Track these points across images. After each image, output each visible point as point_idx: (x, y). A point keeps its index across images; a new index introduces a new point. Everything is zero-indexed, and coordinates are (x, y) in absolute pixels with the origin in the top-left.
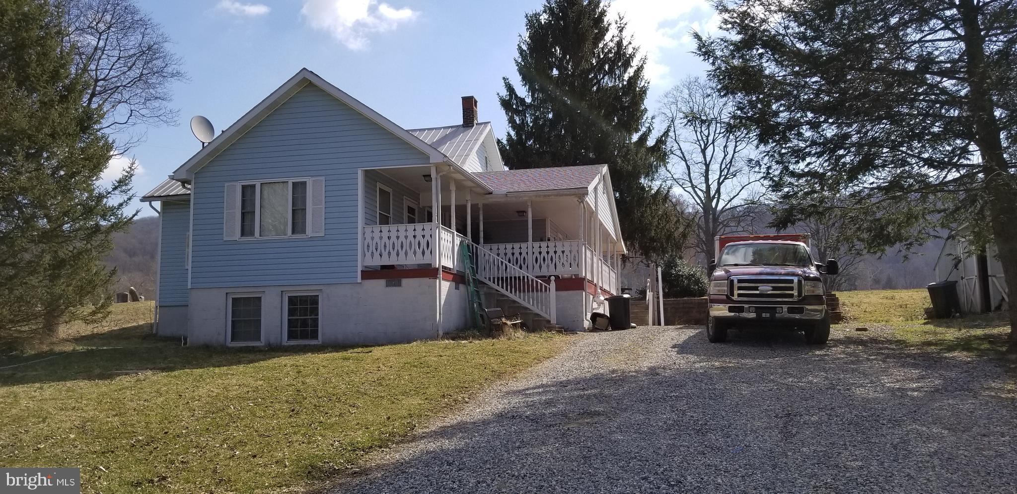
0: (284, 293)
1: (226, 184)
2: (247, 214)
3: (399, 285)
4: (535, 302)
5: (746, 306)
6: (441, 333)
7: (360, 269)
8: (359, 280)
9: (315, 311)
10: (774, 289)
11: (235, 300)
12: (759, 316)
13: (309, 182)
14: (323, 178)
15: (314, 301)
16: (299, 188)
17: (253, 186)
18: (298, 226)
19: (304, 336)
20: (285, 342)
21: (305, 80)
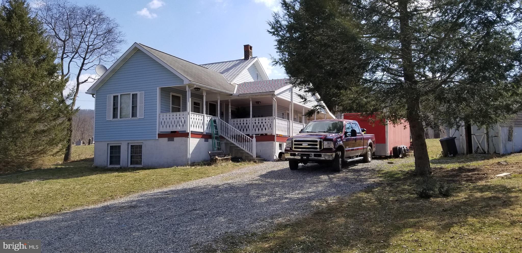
0: (129, 144)
1: (108, 95)
2: (115, 109)
3: (173, 140)
4: (247, 147)
5: (297, 153)
6: (189, 163)
7: (157, 133)
8: (157, 138)
9: (141, 152)
10: (309, 145)
11: (112, 147)
12: (302, 158)
13: (138, 93)
14: (144, 92)
15: (140, 147)
16: (135, 96)
17: (117, 96)
18: (134, 114)
19: (137, 163)
20: (130, 166)
21: (136, 48)
